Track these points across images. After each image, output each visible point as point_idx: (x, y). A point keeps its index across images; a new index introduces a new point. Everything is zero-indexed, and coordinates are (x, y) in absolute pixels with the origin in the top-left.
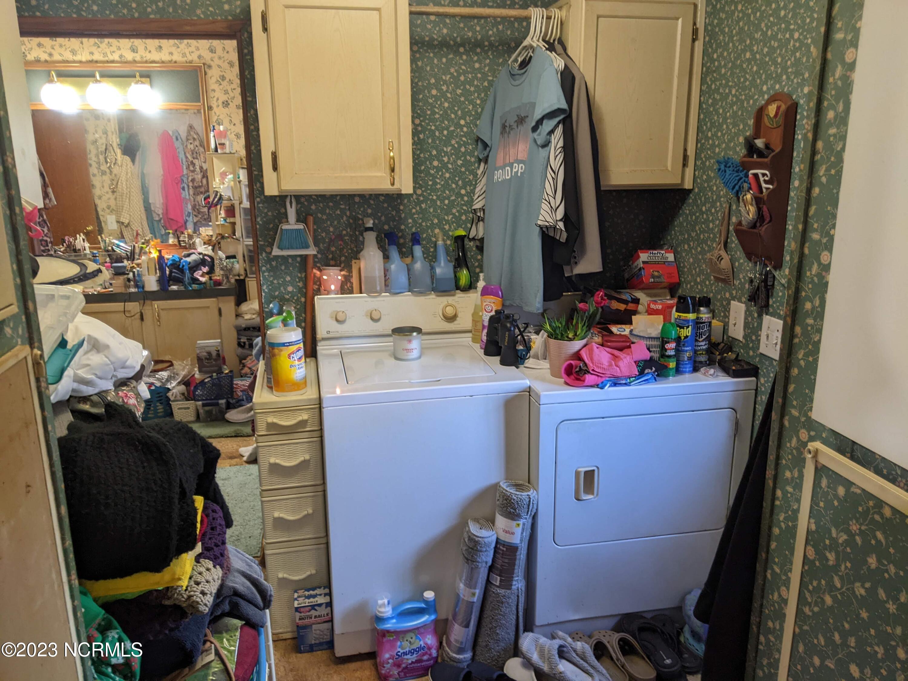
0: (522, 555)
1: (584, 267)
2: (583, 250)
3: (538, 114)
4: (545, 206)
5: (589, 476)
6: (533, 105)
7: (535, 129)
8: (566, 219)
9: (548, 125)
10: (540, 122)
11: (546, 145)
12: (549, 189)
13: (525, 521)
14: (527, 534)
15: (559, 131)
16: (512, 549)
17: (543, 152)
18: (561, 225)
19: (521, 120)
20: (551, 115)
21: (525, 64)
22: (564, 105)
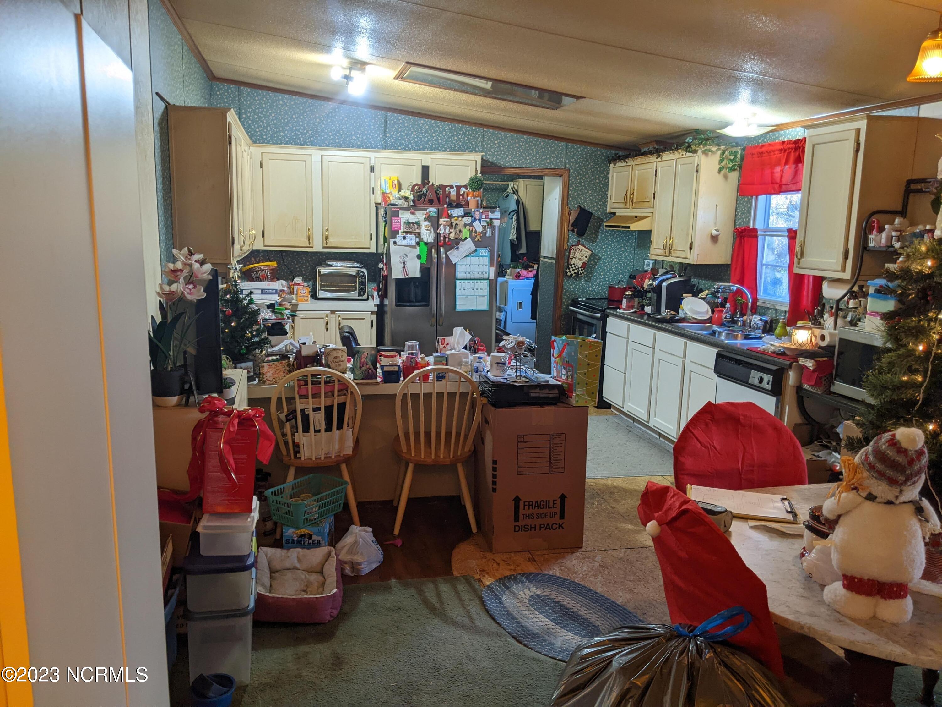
0: (503, 323)
1: (521, 252)
2: (521, 248)
3: (510, 211)
4: (511, 235)
5: (521, 303)
6: (509, 208)
7: (509, 214)
8: (517, 238)
9: (512, 214)
10: (510, 213)
11: (512, 219)
12: (512, 230)
13: (504, 313)
14: (504, 317)
15: (515, 215)
16: (501, 320)
17: (511, 221)
18: (515, 240)
19: (506, 212)
20: (513, 211)
21: (507, 196)
22: (517, 209)
